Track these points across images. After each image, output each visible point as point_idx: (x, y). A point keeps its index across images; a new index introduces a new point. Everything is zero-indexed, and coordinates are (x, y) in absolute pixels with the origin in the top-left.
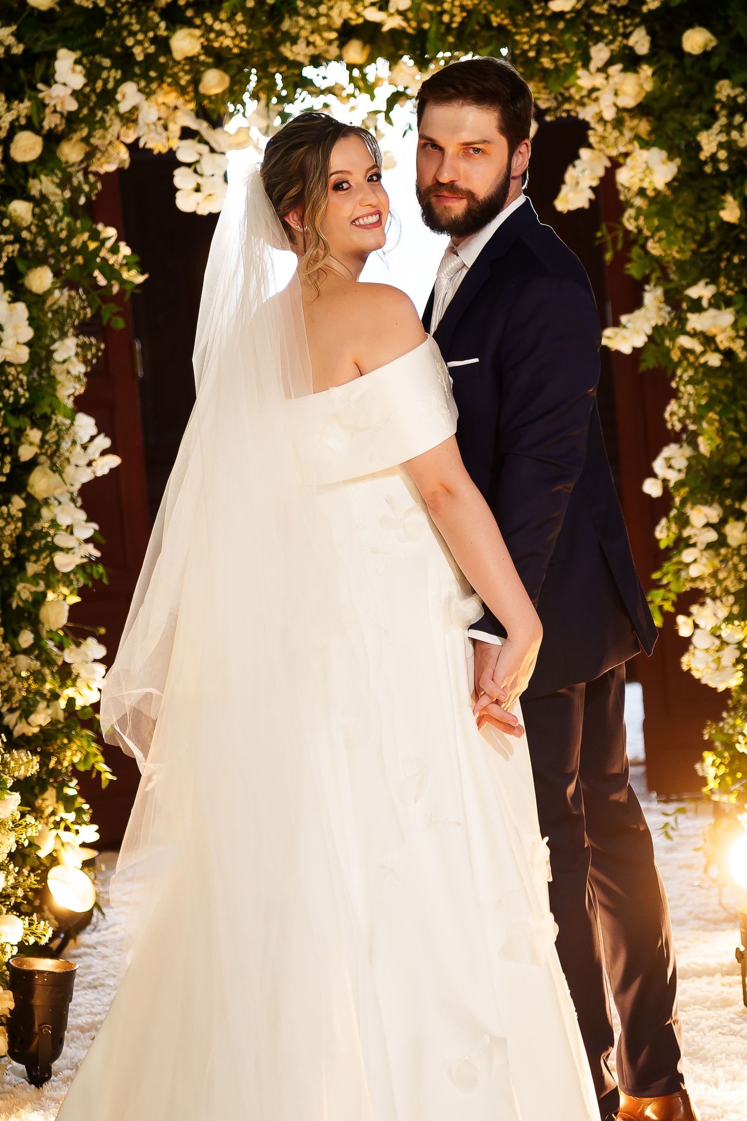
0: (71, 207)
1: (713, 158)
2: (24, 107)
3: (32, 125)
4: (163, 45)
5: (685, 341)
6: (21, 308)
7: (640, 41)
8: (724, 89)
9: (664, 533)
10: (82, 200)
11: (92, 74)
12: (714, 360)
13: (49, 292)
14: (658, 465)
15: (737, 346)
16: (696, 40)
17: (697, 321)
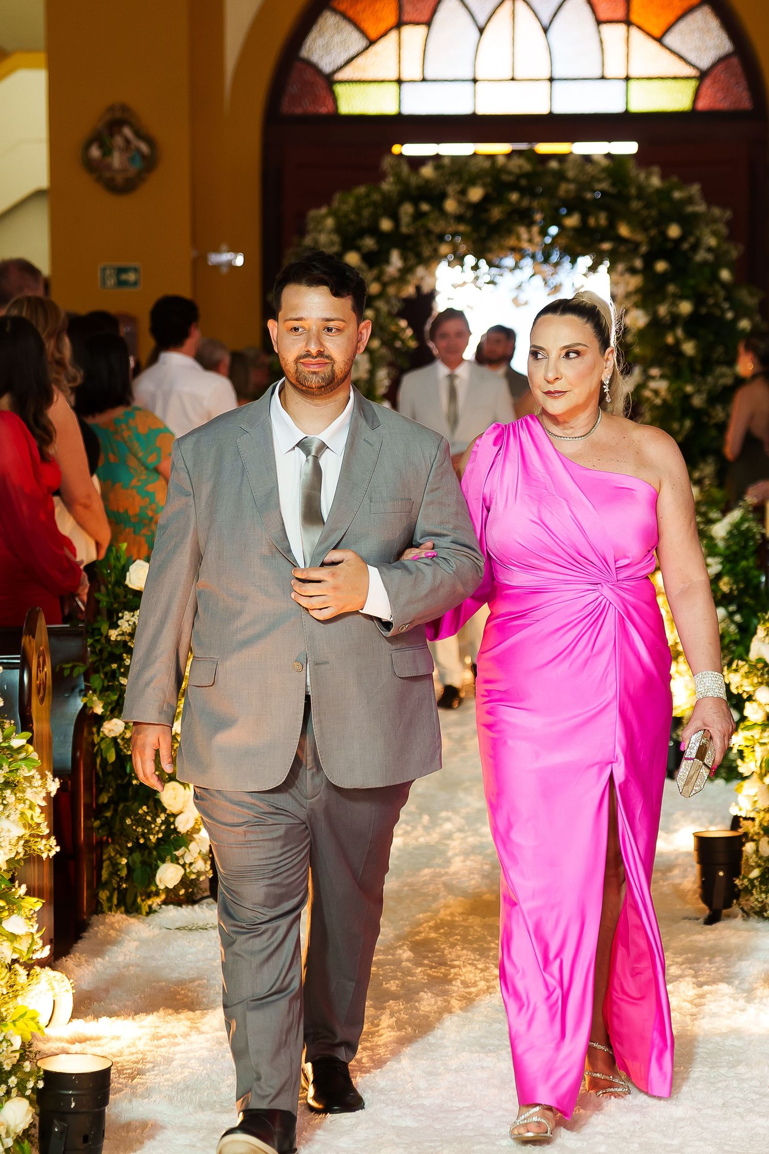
0: (390, 314)
1: (664, 317)
2: (375, 272)
3: (378, 279)
4: (436, 251)
5: (647, 393)
7: (638, 263)
8: (671, 288)
10: (395, 310)
11: (404, 258)
12: (659, 402)
13: (379, 348)
15: (669, 397)
16: (661, 266)
17: (653, 385)
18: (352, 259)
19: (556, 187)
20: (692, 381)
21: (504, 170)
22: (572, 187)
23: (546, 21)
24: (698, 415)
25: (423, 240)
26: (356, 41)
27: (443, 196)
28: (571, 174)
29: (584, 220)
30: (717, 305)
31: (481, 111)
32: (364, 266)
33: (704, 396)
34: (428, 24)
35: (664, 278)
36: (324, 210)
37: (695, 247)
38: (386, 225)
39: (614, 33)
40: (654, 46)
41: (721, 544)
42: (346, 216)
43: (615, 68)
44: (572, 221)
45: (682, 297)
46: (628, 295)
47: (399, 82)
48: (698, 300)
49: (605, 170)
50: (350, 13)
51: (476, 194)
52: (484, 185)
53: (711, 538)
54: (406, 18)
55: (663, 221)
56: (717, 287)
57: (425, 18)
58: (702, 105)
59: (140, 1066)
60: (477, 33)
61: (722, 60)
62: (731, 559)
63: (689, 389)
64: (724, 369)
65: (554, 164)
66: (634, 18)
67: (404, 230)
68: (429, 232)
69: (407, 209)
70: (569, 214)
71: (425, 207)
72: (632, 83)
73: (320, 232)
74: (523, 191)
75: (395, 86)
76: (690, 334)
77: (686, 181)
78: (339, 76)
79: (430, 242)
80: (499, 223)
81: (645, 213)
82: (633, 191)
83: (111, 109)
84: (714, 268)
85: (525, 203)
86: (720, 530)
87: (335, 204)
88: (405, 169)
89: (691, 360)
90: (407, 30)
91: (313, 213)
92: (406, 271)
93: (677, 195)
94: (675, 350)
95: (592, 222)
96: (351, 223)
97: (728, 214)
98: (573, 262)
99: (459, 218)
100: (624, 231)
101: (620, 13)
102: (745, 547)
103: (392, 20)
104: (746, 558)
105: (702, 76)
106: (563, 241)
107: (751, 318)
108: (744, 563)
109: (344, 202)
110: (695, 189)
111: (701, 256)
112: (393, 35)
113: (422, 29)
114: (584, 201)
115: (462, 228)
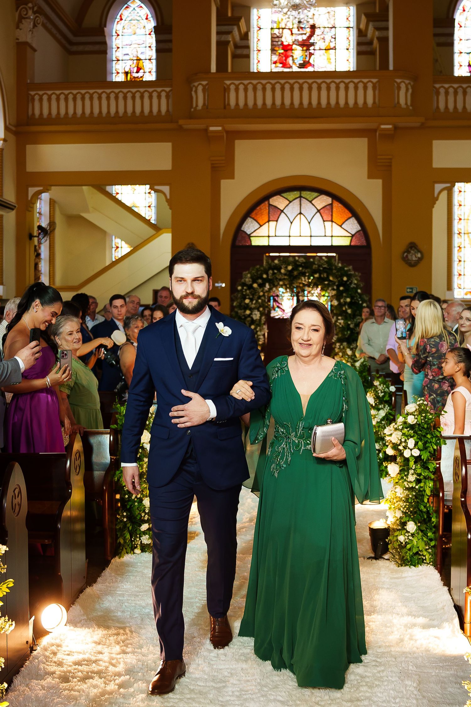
1: (342, 303)
2: (261, 289)
3: (262, 291)
4: (279, 284)
6: (259, 313)
7: (335, 287)
8: (344, 294)
9: (333, 346)
11: (270, 285)
12: (341, 326)
14: (334, 338)
16: (341, 288)
17: (339, 321)
18: (255, 285)
19: (312, 266)
20: (350, 320)
21: (298, 261)
22: (317, 266)
23: (309, 221)
24: (352, 330)
25: (275, 281)
26: (257, 226)
27: (281, 268)
28: (316, 263)
29: (320, 275)
30: (357, 299)
31: (291, 245)
32: (258, 288)
33: (353, 325)
34: (277, 221)
35: (342, 292)
36: (247, 272)
37: (351, 283)
38: (265, 276)
39: (328, 224)
40: (339, 228)
41: (358, 368)
42: (254, 274)
43: (329, 233)
44: (317, 276)
45: (348, 297)
46: (332, 296)
47: (269, 236)
48: (352, 298)
49: (326, 262)
50: (255, 218)
51: (290, 268)
52: (292, 266)
53: (355, 367)
54: (270, 219)
55: (342, 276)
56: (357, 294)
57: (276, 219)
58: (353, 244)
59: (194, 516)
60: (290, 223)
61: (358, 232)
62: (361, 372)
63: (349, 323)
64: (359, 317)
65: (312, 260)
66: (333, 220)
67: (270, 278)
68: (277, 278)
69: (271, 272)
70: (316, 273)
71: (276, 271)
72: (333, 238)
73: (246, 278)
74: (303, 267)
75: (267, 238)
76: (350, 307)
77: (348, 265)
78: (252, 235)
79: (277, 281)
80: (296, 276)
81: (337, 274)
82: (334, 267)
83: (189, 244)
84: (356, 289)
85: (303, 271)
86: (358, 364)
87: (250, 270)
88: (270, 261)
89: (350, 314)
90: (271, 223)
91: (244, 273)
92: (270, 289)
93: (346, 269)
94: (345, 312)
95: (322, 276)
96: (255, 275)
97: (360, 274)
98: (317, 287)
99: (285, 274)
100: (331, 278)
101: (330, 219)
102: (365, 369)
103: (267, 220)
104: (365, 372)
105: (353, 236)
106: (314, 281)
107: (366, 303)
108: (364, 374)
109: (253, 270)
110: (351, 267)
111: (352, 286)
112: (267, 224)
113: (275, 223)
114: (320, 270)
115: (286, 277)
